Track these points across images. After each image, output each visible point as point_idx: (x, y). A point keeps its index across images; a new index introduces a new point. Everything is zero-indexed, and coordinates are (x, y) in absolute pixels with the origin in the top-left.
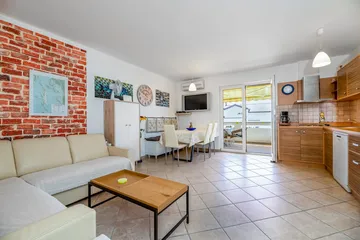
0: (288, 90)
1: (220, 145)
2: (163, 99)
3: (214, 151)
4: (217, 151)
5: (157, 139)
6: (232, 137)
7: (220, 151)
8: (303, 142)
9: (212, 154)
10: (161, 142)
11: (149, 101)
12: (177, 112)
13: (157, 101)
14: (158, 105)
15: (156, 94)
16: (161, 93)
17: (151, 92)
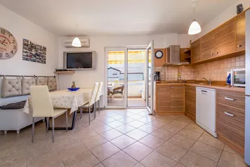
0: (159, 54)
1: (104, 103)
2: (35, 53)
3: (98, 109)
4: (102, 109)
5: (19, 106)
6: (113, 93)
7: (104, 109)
8: (172, 96)
9: (97, 113)
10: (26, 110)
11: (9, 53)
12: (57, 70)
13: (25, 54)
14: (27, 59)
15: (24, 44)
16: (32, 44)
17: (14, 41)
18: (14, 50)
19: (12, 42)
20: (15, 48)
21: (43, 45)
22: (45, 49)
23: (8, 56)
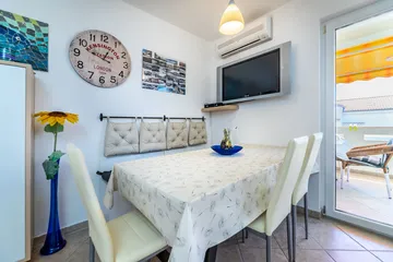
11: (117, 76)
12: (206, 106)
13: (147, 77)
14: (149, 87)
15: (144, 59)
16: (158, 59)
17: (125, 54)
18: (125, 71)
19: (120, 55)
20: (127, 66)
21: (180, 59)
22: (183, 66)
23: (115, 82)
